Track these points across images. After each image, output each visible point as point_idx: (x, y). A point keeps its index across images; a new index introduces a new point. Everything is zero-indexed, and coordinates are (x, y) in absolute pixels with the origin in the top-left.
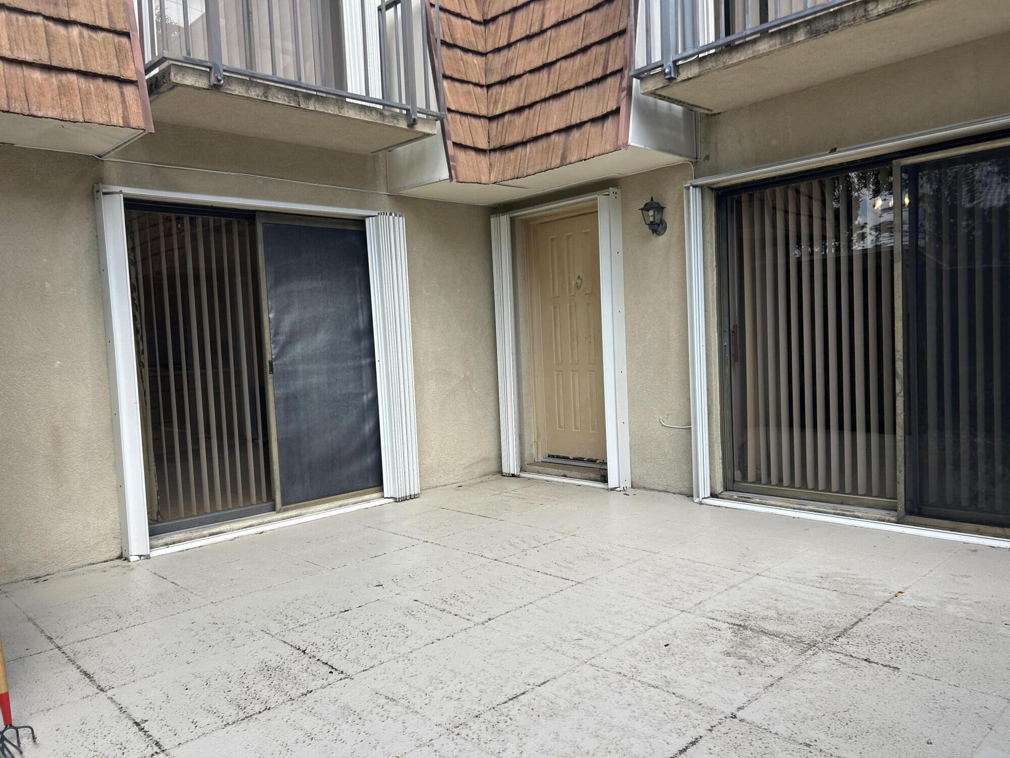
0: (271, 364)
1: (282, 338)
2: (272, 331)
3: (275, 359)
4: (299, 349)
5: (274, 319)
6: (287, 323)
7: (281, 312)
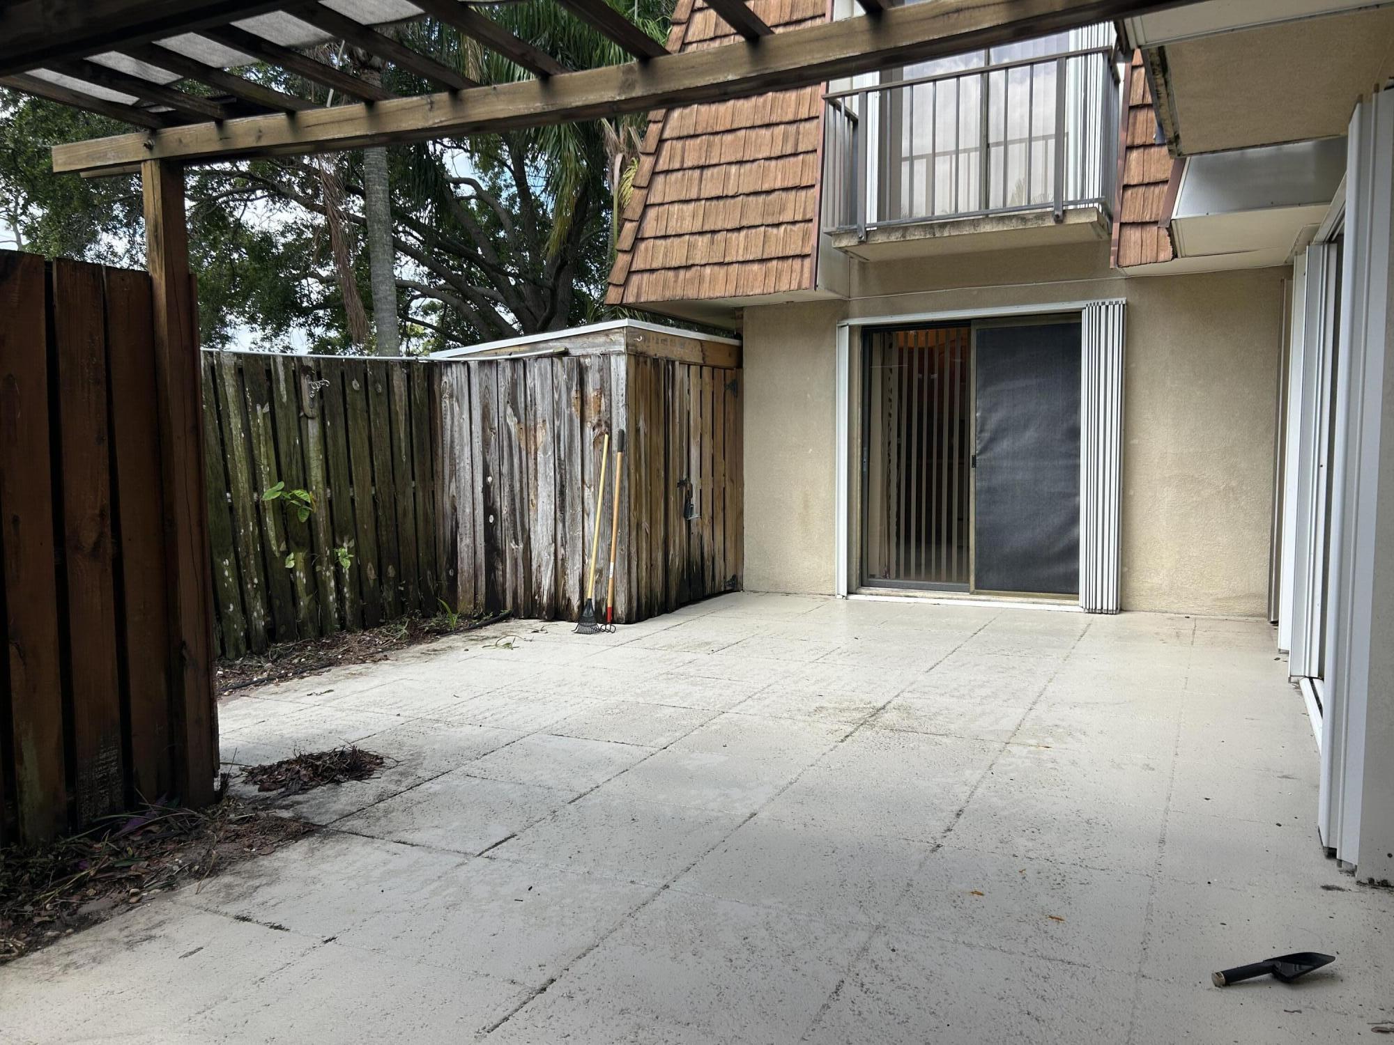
0: (974, 458)
1: (986, 435)
2: (978, 429)
3: (979, 454)
4: (1005, 445)
5: (981, 417)
6: (994, 419)
7: (989, 410)
